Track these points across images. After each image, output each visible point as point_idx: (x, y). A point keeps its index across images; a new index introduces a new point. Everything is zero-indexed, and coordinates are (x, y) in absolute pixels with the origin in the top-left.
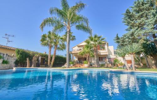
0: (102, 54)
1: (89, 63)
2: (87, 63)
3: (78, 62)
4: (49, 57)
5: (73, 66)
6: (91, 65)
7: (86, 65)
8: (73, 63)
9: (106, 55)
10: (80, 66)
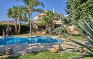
0: (57, 23)
1: (46, 31)
2: (45, 31)
3: (38, 30)
4: (16, 27)
5: (34, 33)
6: (48, 33)
7: (44, 33)
8: (34, 31)
9: (60, 24)
10: (39, 33)
